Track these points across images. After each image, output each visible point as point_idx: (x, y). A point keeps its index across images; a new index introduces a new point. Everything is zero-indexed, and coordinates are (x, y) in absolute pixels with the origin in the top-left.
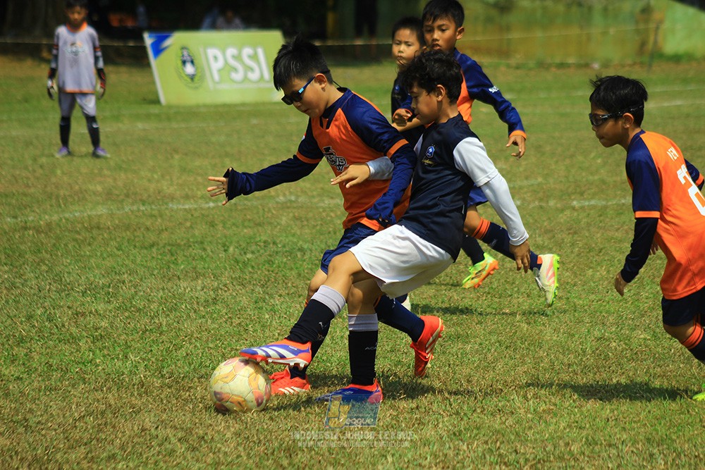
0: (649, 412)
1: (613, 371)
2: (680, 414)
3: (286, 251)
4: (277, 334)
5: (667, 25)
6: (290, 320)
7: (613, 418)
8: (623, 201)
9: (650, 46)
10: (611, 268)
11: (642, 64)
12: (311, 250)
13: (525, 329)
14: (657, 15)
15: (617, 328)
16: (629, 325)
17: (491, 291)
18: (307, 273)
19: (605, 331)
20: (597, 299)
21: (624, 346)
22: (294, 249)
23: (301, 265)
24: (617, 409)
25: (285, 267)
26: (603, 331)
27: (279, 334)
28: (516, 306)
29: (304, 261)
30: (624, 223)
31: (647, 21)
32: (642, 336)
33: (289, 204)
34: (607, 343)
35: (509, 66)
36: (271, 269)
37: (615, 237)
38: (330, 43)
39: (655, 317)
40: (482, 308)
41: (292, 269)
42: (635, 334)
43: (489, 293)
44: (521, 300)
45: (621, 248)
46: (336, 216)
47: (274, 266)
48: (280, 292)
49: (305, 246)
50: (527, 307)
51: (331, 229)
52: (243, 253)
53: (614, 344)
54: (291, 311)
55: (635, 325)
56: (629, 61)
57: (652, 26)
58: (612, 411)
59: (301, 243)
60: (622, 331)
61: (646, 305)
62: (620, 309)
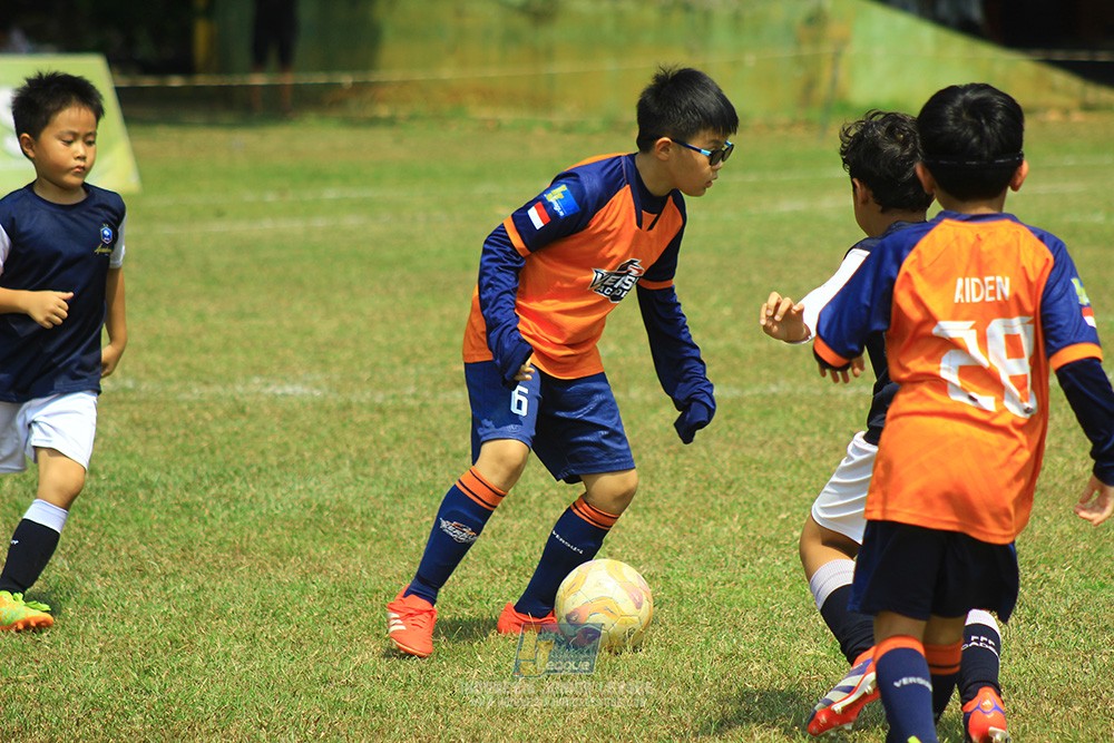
3: (116, 488)
4: (98, 651)
5: (854, 49)
6: (123, 623)
8: (774, 389)
9: (823, 90)
10: (751, 520)
11: (808, 123)
12: (165, 486)
14: (835, 30)
16: (785, 630)
18: (159, 531)
19: (739, 641)
20: (724, 578)
21: (776, 670)
22: (132, 482)
23: (145, 515)
25: (113, 518)
26: (735, 641)
27: (101, 650)
29: (153, 506)
30: (775, 430)
31: (816, 40)
33: (121, 396)
34: (744, 665)
35: (551, 128)
36: (85, 522)
37: (758, 458)
38: (201, 80)
40: (501, 597)
41: (127, 522)
42: (796, 647)
43: (514, 568)
46: (215, 418)
47: (93, 517)
48: (105, 567)
49: (154, 478)
51: (204, 444)
52: (29, 491)
53: (757, 666)
54: (126, 604)
55: (797, 630)
56: (784, 118)
57: (827, 49)
59: (145, 470)
60: (772, 642)
62: (769, 599)
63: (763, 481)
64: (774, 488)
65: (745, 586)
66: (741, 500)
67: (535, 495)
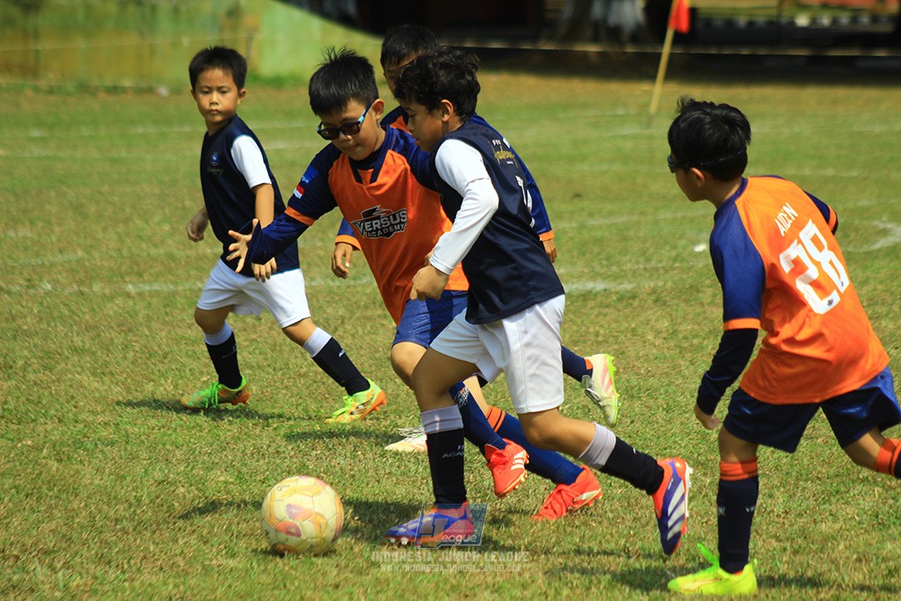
0: (230, 586)
1: (180, 529)
2: (273, 589)
5: (262, 35)
7: (178, 596)
8: (200, 285)
10: (180, 382)
13: (54, 468)
14: (248, 20)
15: (187, 467)
16: (203, 463)
17: (6, 414)
19: (169, 471)
20: (160, 425)
21: (196, 492)
24: (184, 583)
26: (166, 471)
28: (42, 436)
31: (234, 28)
32: (222, 478)
34: (172, 488)
35: (37, 90)
39: (241, 450)
42: (212, 475)
44: (49, 427)
45: (195, 353)
50: (58, 437)
53: (182, 490)
55: (213, 463)
57: (243, 35)
58: (176, 586)
60: (194, 471)
61: (229, 433)
62: (192, 440)
63: (190, 353)
64: (199, 358)
65: (175, 430)
66: (174, 367)
67: (20, 363)
